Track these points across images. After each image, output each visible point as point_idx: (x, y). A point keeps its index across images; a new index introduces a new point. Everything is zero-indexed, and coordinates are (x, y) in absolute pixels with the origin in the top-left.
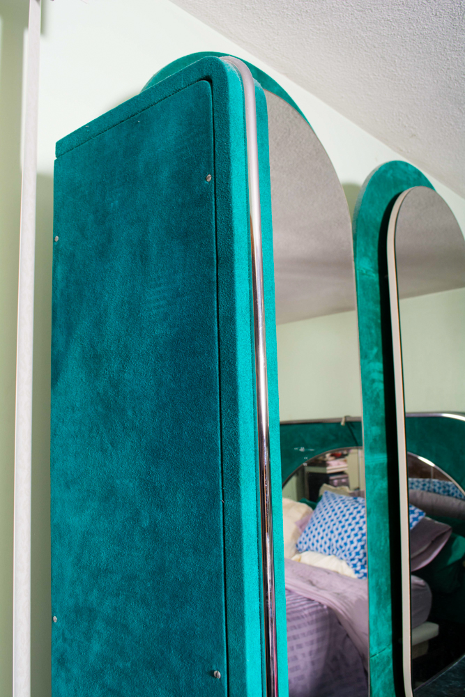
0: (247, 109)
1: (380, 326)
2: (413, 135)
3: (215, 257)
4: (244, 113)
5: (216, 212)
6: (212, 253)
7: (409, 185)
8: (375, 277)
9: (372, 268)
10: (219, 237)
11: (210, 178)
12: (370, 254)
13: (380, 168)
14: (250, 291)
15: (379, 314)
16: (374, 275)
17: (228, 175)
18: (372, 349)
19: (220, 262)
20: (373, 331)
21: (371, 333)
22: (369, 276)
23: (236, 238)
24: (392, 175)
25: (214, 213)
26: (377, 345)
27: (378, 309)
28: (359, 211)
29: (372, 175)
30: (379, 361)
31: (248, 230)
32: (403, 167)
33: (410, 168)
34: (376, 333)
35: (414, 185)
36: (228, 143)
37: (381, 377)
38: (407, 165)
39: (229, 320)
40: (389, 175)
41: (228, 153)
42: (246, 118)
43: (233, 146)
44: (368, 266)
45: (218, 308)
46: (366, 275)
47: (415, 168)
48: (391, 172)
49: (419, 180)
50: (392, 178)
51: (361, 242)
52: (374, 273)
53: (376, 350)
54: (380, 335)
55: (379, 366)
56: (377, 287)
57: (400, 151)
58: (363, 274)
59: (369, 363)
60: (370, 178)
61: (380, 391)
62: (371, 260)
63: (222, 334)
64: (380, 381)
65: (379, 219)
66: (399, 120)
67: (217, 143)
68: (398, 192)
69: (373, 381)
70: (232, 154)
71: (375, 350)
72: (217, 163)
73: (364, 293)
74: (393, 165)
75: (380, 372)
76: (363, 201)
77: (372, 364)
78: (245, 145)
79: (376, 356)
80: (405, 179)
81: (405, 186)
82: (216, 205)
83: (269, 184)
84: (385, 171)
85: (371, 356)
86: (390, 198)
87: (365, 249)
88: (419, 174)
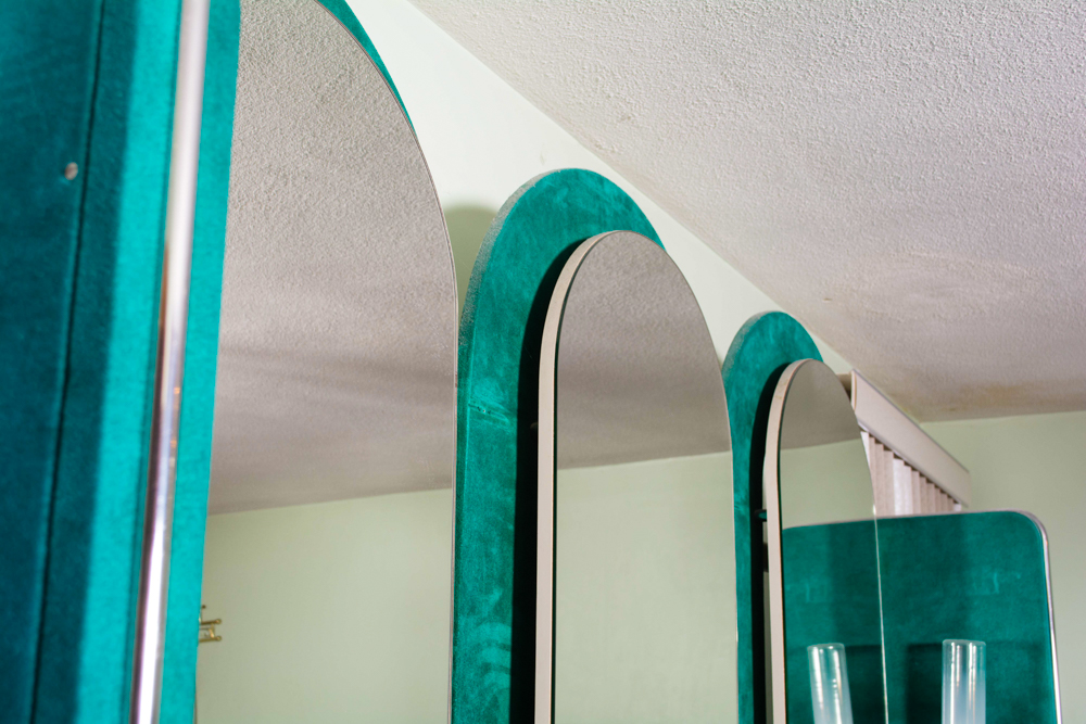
0: (186, 18)
1: (512, 539)
2: (625, 118)
3: (61, 365)
4: (178, 29)
5: (78, 257)
6: (55, 357)
7: (603, 227)
8: (509, 426)
9: (503, 403)
10: (78, 319)
11: (73, 171)
12: (501, 372)
13: (540, 183)
14: (141, 461)
15: (512, 512)
16: (506, 420)
17: (116, 171)
18: (488, 591)
19: (73, 380)
20: (494, 551)
21: (488, 555)
22: (495, 421)
23: (118, 326)
24: (566, 200)
25: (71, 259)
26: (501, 582)
27: (511, 500)
28: (483, 274)
29: (521, 194)
30: (504, 622)
31: (155, 309)
32: (591, 183)
33: (607, 189)
34: (501, 554)
35: (615, 228)
36: (126, 93)
37: (506, 659)
38: (601, 180)
39: (76, 529)
40: (558, 199)
41: (123, 118)
42: (183, 40)
43: (138, 102)
44: (493, 398)
45: (53, 498)
46: (489, 419)
47: (619, 190)
48: (565, 192)
49: (627, 216)
50: (565, 206)
51: (481, 342)
52: (506, 414)
53: (499, 595)
54: (511, 561)
55: (503, 632)
56: (513, 447)
57: (596, 148)
58: (481, 417)
59: (478, 624)
60: (515, 200)
61: (500, 692)
62: (503, 387)
63: (54, 565)
64: (502, 668)
65: (529, 296)
66: (597, 80)
67: (101, 91)
68: (575, 238)
69: (486, 668)
70: (133, 121)
71: (496, 595)
72: (96, 137)
73: (480, 462)
74: (570, 179)
75: (503, 647)
76: (494, 250)
77: (486, 628)
78: (172, 104)
79: (498, 608)
80: (594, 211)
81: (593, 228)
82: (79, 238)
83: (223, 202)
84: (552, 191)
85: (486, 610)
86: (557, 252)
87: (491, 360)
88: (628, 203)
